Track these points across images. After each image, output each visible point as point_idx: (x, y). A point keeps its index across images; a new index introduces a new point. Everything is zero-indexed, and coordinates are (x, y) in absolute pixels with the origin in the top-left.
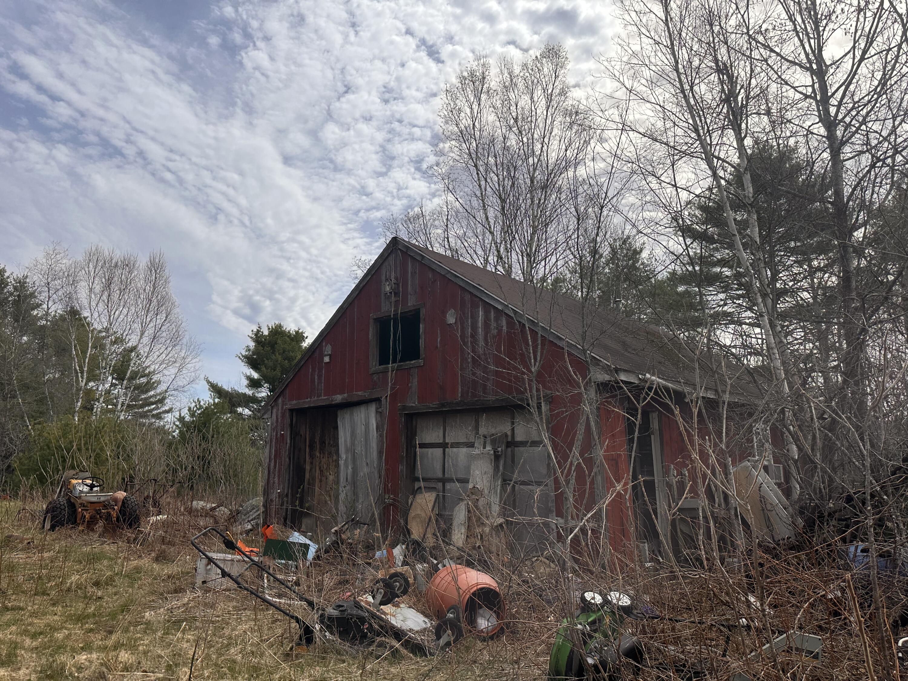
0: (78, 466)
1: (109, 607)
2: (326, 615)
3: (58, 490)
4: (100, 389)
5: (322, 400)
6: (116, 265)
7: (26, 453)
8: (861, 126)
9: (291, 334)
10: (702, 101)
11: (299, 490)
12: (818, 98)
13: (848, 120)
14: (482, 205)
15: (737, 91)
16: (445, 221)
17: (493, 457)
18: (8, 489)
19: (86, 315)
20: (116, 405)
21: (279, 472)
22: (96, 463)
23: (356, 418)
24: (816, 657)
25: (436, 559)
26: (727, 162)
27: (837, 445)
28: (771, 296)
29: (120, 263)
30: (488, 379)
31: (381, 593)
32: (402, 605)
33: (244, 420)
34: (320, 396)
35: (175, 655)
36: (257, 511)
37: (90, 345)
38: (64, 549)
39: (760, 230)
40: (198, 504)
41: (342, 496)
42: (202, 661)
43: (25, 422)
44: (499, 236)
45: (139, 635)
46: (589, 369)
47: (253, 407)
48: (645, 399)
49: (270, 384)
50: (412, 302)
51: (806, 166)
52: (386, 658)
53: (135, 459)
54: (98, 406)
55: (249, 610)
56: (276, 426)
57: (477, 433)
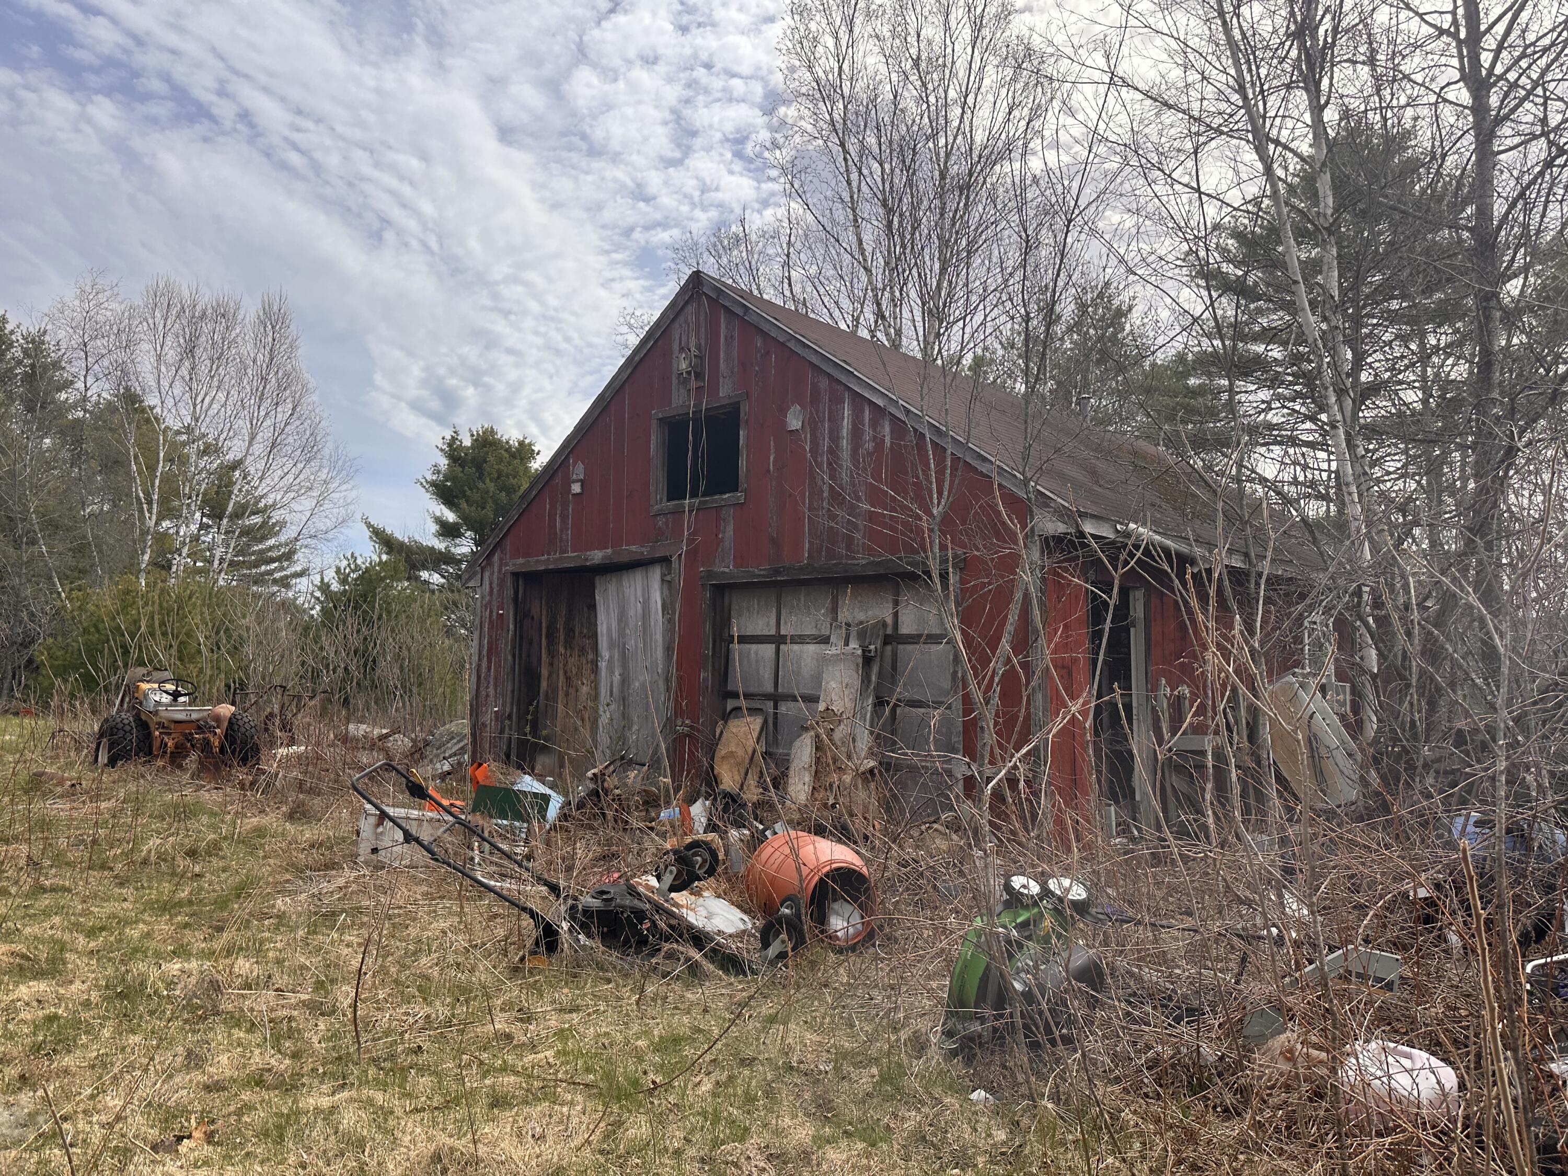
0: (151, 661)
1: (214, 891)
2: (580, 907)
3: (118, 702)
4: (182, 533)
5: (570, 558)
6: (203, 315)
7: (60, 639)
8: (1534, 88)
9: (510, 447)
10: (1254, 35)
11: (531, 708)
12: (1463, 35)
13: (1512, 76)
14: (851, 217)
15: (1318, 18)
16: (785, 246)
17: (860, 660)
18: (32, 696)
19: (152, 403)
20: (210, 561)
21: (496, 678)
22: (181, 659)
23: (627, 591)
24: (1389, 986)
25: (761, 823)
26: (1291, 150)
27: (1447, 650)
28: (1352, 395)
29: (210, 311)
30: (856, 527)
31: (671, 872)
32: (705, 894)
33: (433, 592)
34: (566, 551)
35: (329, 966)
36: (459, 742)
37: (162, 455)
38: (133, 796)
39: (1340, 276)
40: (358, 729)
41: (604, 719)
42: (374, 976)
43: (54, 585)
44: (879, 276)
45: (267, 934)
46: (1031, 512)
47: (447, 571)
48: (1126, 563)
49: (476, 532)
50: (726, 391)
51: (1430, 162)
52: (678, 977)
53: (249, 650)
54: (180, 562)
55: (450, 899)
56: (490, 602)
57: (835, 619)
